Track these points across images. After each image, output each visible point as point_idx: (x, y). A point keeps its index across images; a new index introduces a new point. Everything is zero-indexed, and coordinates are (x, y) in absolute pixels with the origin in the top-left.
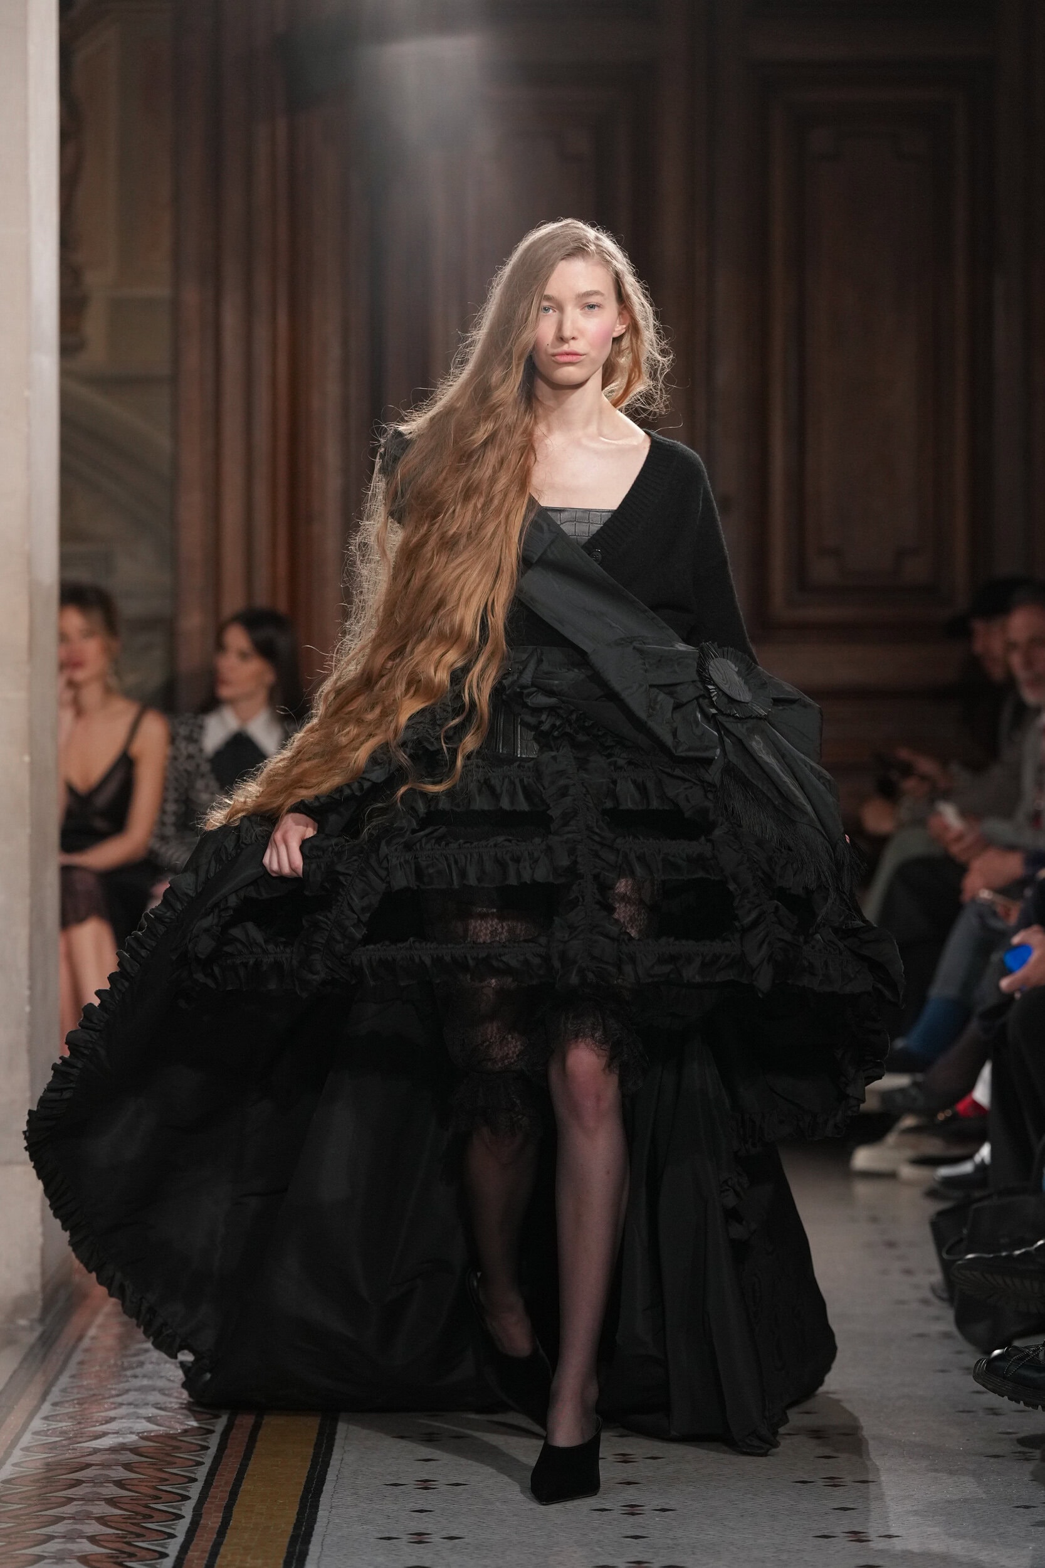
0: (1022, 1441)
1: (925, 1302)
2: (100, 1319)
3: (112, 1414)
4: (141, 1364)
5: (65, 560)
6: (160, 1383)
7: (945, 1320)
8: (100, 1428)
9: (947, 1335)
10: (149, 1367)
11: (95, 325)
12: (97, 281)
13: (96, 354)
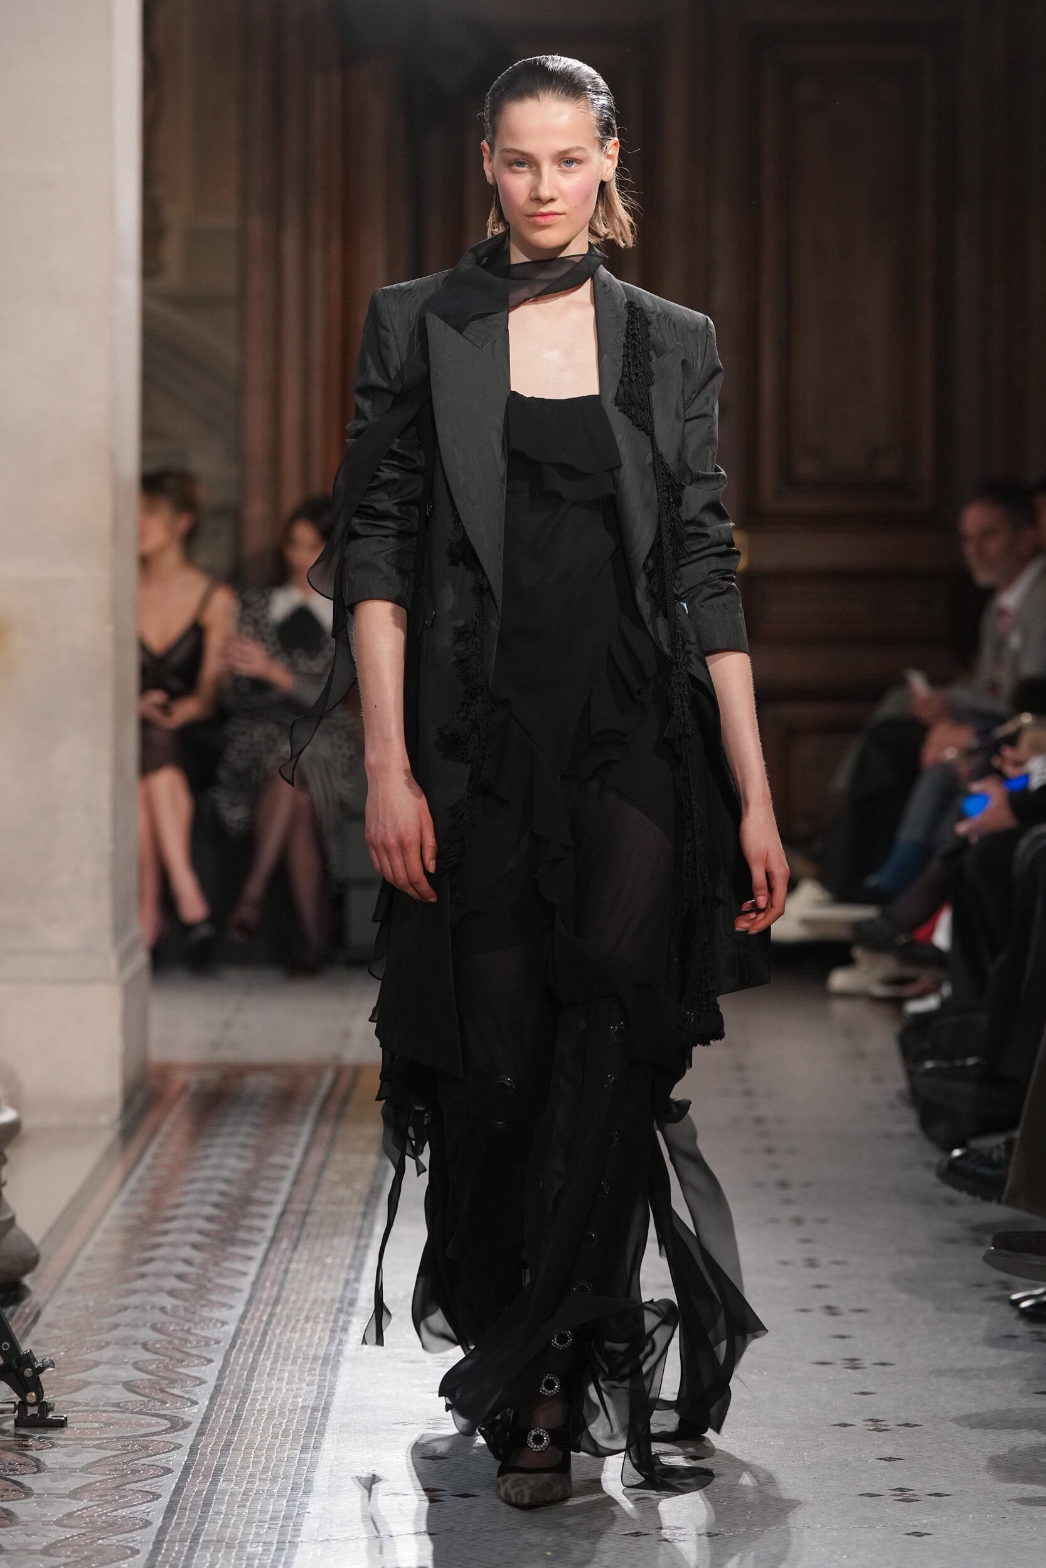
0: (975, 1229)
1: (892, 1106)
2: (172, 1117)
3: (182, 1200)
4: (206, 1157)
5: (146, 455)
6: (225, 1174)
7: (908, 1122)
8: (170, 1213)
9: (910, 1136)
10: (214, 1161)
11: (172, 251)
12: (175, 213)
13: (173, 276)
